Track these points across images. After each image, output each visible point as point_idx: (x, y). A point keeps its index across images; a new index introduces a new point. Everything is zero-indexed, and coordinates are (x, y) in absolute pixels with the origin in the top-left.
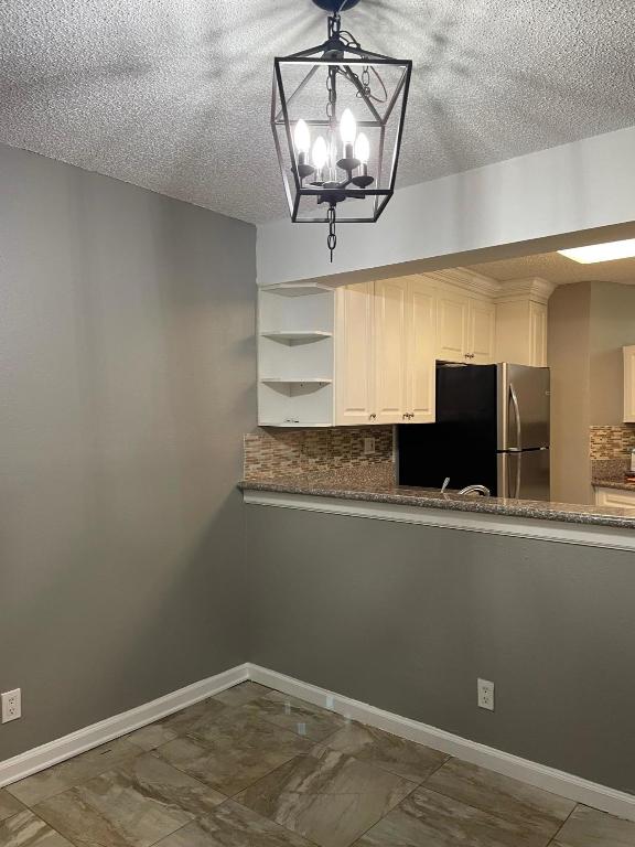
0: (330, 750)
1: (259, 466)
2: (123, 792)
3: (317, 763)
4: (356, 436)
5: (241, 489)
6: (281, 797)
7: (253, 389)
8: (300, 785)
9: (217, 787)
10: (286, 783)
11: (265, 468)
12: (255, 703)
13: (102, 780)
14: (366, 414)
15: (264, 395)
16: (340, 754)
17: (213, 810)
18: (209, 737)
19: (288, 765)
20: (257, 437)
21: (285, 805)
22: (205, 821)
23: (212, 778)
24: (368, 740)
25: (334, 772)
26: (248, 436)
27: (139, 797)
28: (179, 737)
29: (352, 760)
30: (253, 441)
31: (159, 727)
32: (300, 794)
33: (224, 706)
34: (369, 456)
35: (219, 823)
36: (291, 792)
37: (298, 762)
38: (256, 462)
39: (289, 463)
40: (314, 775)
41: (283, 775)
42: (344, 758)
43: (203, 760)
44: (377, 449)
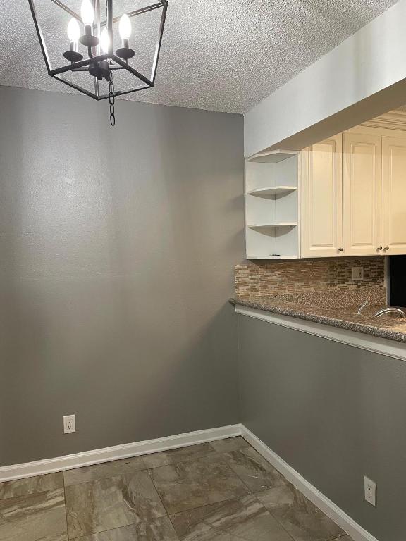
0: (257, 501)
1: (249, 287)
2: (115, 492)
3: (242, 507)
4: (342, 266)
5: (233, 304)
6: (199, 525)
7: (243, 232)
8: (217, 520)
9: (166, 505)
10: (209, 517)
11: (253, 288)
12: (233, 453)
13: (111, 480)
14: (334, 248)
15: (250, 236)
16: (262, 506)
17: (152, 520)
18: (188, 469)
19: (220, 504)
20: (246, 267)
21: (198, 532)
22: (142, 527)
23: (168, 498)
24: (290, 502)
25: (248, 518)
26: (238, 266)
27: (120, 497)
28: (171, 465)
29: (268, 513)
30: (241, 270)
31: (165, 455)
32: (213, 527)
33: (213, 450)
34: (356, 282)
35: (148, 529)
36: (207, 524)
37: (228, 503)
38: (245, 284)
39: (276, 286)
40: (232, 516)
41: (212, 509)
42: (263, 510)
43: (173, 484)
44: (366, 276)
